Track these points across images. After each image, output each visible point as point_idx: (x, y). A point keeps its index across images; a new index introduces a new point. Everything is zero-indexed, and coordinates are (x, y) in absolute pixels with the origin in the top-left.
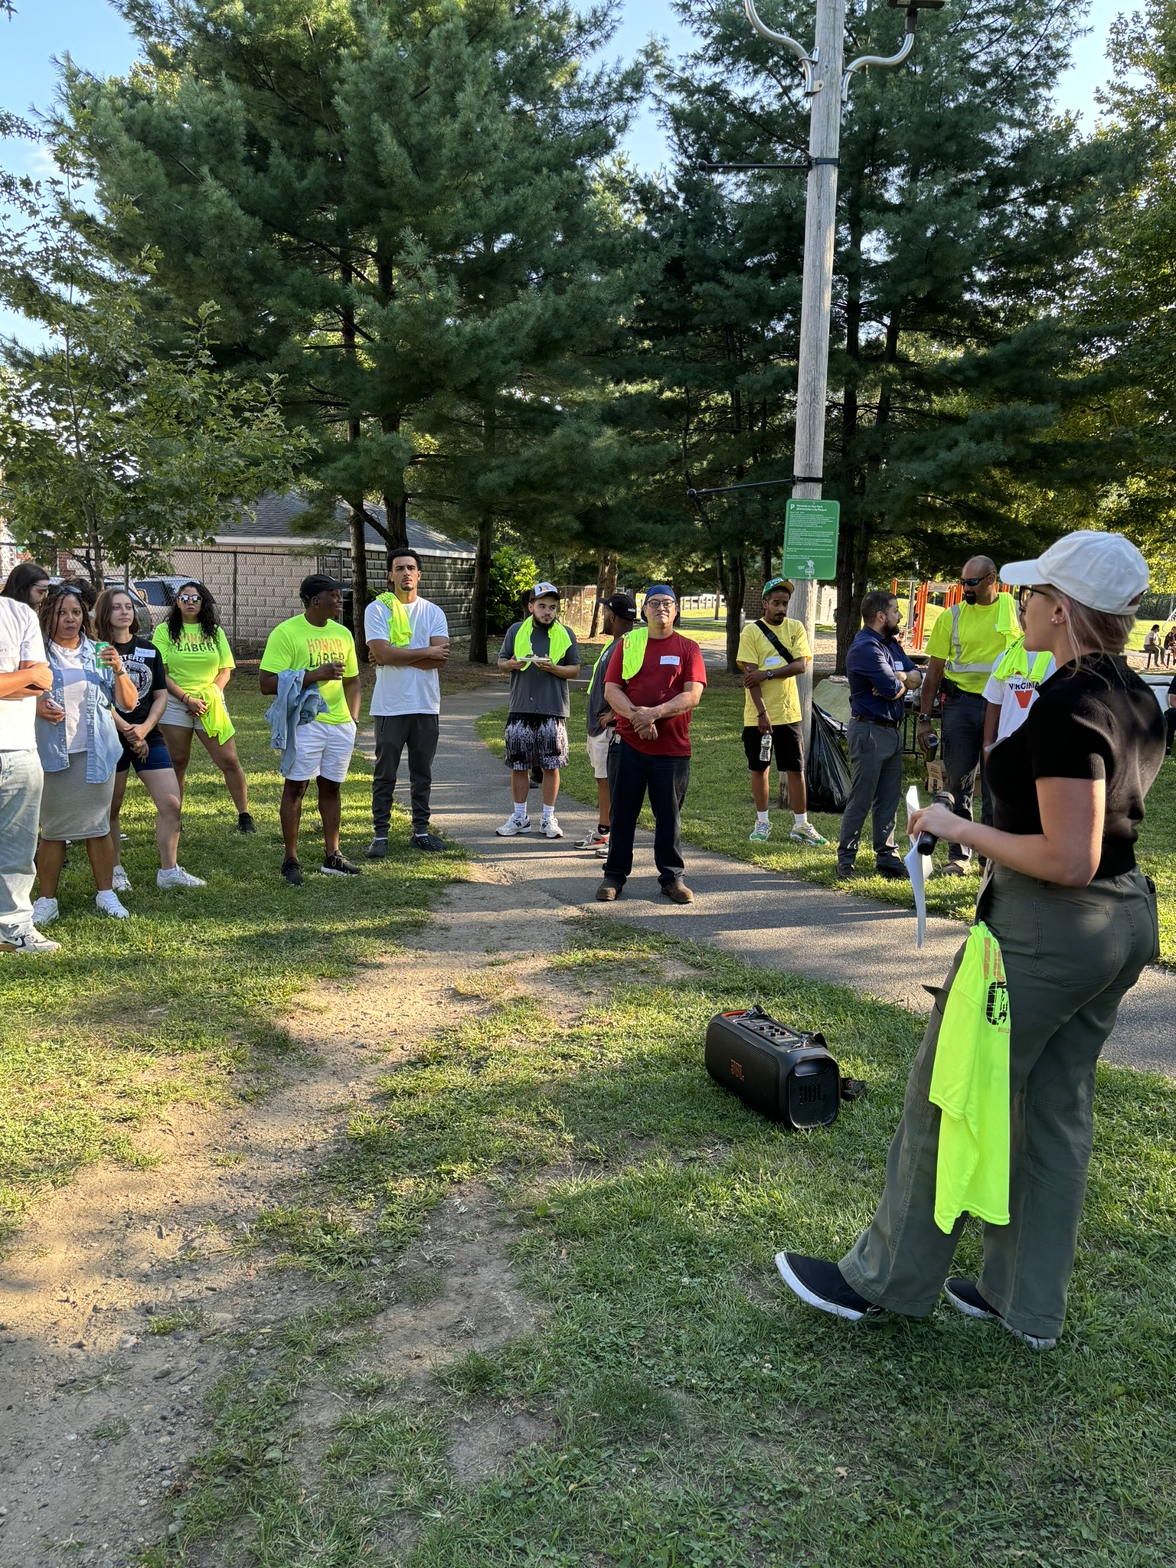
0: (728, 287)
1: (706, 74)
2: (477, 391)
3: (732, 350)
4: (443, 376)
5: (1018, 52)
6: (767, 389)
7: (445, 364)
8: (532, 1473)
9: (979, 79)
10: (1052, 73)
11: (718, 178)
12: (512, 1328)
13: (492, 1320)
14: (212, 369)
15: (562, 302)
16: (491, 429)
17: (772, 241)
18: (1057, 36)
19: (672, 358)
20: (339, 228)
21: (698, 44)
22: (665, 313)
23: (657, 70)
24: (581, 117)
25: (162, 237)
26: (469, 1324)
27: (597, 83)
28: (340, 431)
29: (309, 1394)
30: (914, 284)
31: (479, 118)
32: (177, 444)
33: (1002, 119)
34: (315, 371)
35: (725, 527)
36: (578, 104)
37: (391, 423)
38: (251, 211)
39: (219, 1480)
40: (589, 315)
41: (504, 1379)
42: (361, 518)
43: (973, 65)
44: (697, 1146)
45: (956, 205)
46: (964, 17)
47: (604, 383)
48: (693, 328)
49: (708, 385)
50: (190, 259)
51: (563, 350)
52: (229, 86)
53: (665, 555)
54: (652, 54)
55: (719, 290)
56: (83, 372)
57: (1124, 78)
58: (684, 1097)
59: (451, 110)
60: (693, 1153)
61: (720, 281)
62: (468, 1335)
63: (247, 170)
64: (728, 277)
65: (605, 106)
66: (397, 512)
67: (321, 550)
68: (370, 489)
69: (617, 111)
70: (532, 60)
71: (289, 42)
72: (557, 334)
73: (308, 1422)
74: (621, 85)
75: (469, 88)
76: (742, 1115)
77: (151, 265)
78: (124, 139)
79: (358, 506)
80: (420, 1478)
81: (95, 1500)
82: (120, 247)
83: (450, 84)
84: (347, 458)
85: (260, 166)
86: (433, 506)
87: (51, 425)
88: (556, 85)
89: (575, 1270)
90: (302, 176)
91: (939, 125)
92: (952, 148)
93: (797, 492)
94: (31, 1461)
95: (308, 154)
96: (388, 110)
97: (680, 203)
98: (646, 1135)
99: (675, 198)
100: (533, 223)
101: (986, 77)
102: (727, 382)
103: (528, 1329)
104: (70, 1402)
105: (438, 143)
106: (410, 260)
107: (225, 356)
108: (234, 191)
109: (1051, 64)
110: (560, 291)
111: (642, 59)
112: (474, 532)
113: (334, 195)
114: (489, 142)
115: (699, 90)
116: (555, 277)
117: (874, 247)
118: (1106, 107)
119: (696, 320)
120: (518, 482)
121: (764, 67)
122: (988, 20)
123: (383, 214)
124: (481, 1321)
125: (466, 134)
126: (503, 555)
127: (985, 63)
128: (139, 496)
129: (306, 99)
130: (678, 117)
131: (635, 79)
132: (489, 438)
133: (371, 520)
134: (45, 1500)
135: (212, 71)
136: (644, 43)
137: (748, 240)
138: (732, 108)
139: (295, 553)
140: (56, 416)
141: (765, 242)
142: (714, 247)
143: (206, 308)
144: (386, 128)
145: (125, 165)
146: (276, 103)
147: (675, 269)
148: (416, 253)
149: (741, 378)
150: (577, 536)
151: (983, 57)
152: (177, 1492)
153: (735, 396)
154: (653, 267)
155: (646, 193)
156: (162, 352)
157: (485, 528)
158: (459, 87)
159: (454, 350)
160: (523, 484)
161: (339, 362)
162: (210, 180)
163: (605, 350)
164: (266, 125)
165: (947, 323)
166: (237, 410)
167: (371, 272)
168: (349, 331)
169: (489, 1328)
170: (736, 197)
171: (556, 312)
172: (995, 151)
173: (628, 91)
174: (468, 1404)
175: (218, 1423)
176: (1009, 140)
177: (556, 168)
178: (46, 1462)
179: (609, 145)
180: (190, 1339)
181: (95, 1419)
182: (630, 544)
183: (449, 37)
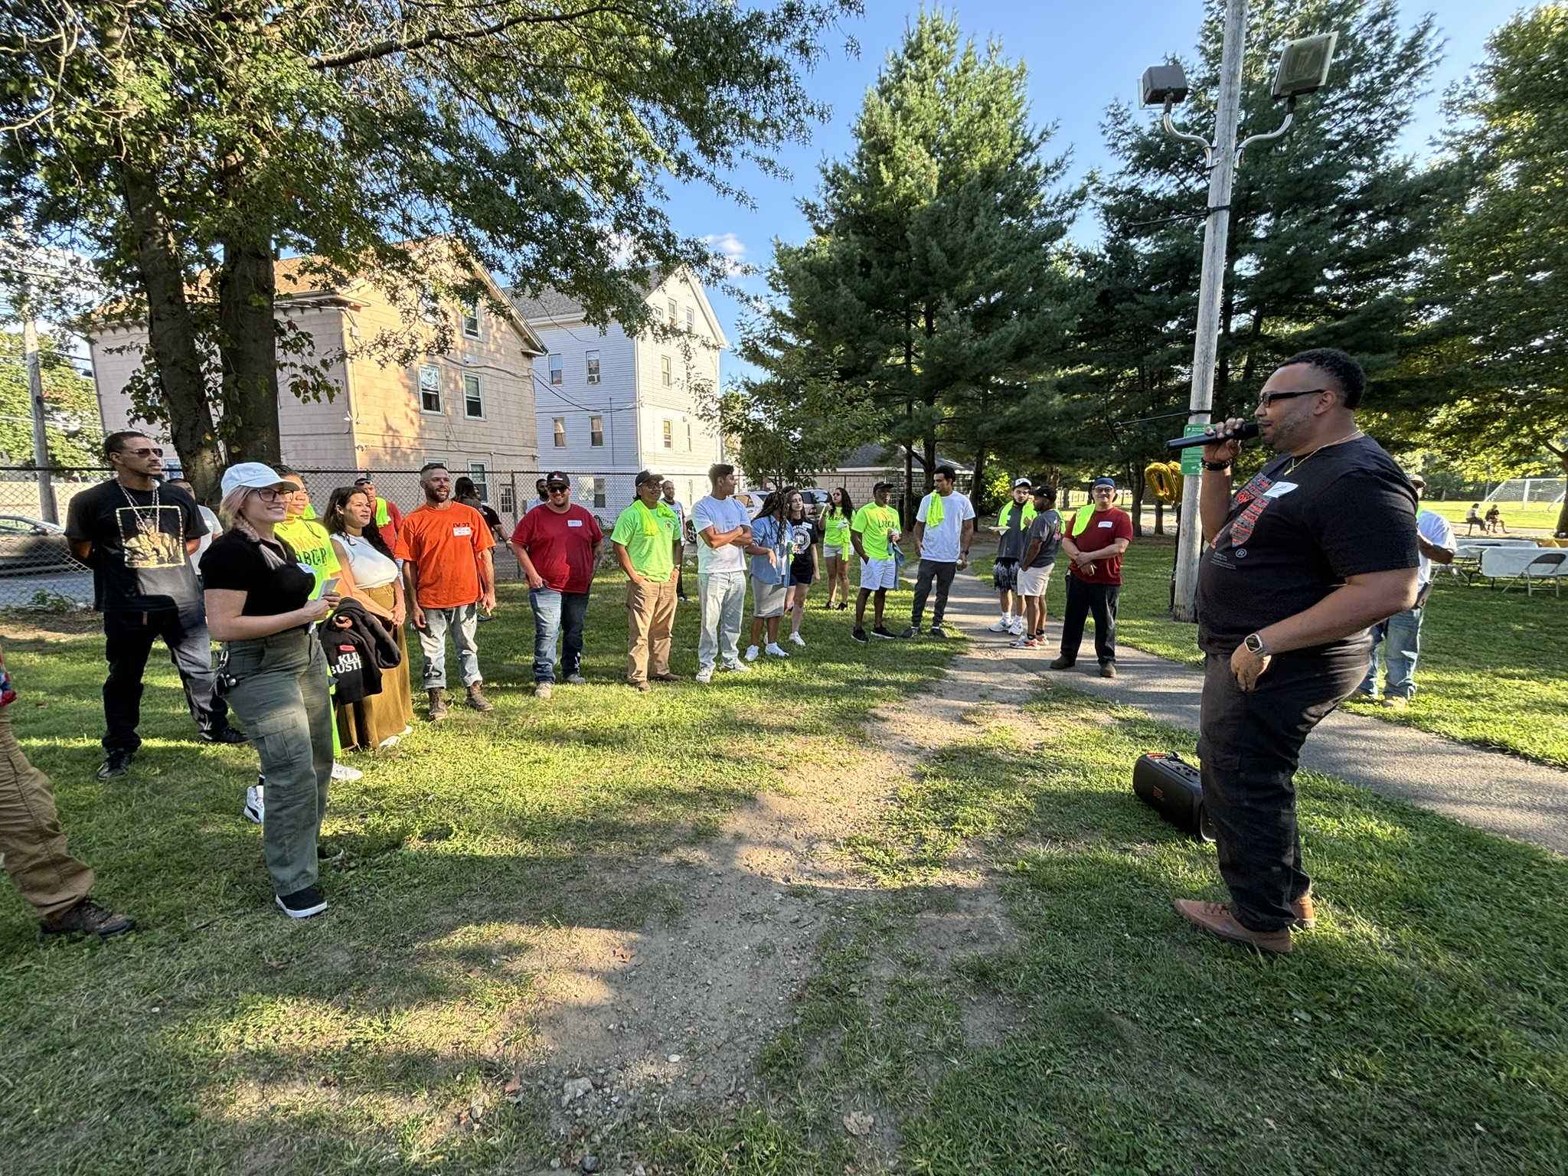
0: (1138, 304)
1: (1126, 182)
2: (979, 380)
3: (1140, 342)
4: (960, 372)
5: (1367, 121)
6: (1164, 363)
7: (962, 366)
8: (1020, 1053)
9: (1333, 145)
10: (1395, 130)
11: (1133, 241)
12: (1003, 943)
13: (989, 934)
14: (838, 380)
15: (1032, 325)
16: (986, 401)
17: (1170, 272)
18: (1400, 102)
19: (1100, 351)
20: (906, 302)
21: (1122, 165)
22: (1096, 325)
23: (1094, 187)
24: (1046, 221)
25: (817, 317)
26: (974, 933)
27: (1057, 200)
28: (902, 410)
29: (875, 955)
30: (1277, 285)
31: (987, 229)
32: (820, 421)
33: (1352, 168)
34: (891, 378)
35: (1133, 449)
36: (1042, 215)
37: (930, 403)
38: (861, 299)
39: (823, 997)
40: (1049, 330)
41: (998, 979)
42: (911, 455)
43: (1328, 137)
44: (1129, 841)
45: (1314, 229)
46: (1322, 107)
47: (1056, 370)
48: (1113, 332)
49: (1122, 366)
50: (830, 327)
51: (1031, 352)
52: (853, 237)
53: (1091, 466)
54: (1092, 179)
55: (1134, 307)
56: (778, 388)
57: (1454, 125)
58: (1117, 806)
59: (971, 226)
60: (1127, 846)
61: (1134, 300)
62: (974, 941)
63: (861, 278)
64: (1139, 297)
65: (1061, 213)
66: (930, 449)
67: (889, 473)
68: (916, 438)
69: (1068, 214)
70: (1018, 193)
71: (883, 210)
72: (1029, 343)
73: (875, 973)
74: (1073, 198)
75: (982, 213)
76: (1161, 824)
77: (812, 332)
78: (802, 271)
79: (909, 448)
80: (944, 1033)
81: (756, 989)
82: (796, 326)
83: (970, 214)
84: (906, 422)
85: (866, 275)
86: (951, 445)
87: (763, 415)
88: (1031, 207)
89: (1045, 913)
90: (888, 276)
91: (1300, 181)
92: (1311, 193)
93: (1192, 421)
94: (726, 956)
95: (891, 266)
96: (935, 234)
97: (1107, 260)
98: (1092, 828)
99: (1104, 257)
100: (1015, 282)
101: (1340, 142)
102: (1136, 361)
103: (1014, 946)
104: (747, 926)
105: (963, 247)
106: (945, 311)
107: (845, 374)
108: (853, 290)
109: (1395, 122)
110: (1031, 319)
111: (1086, 182)
112: (974, 459)
113: (904, 284)
114: (991, 241)
115: (1121, 192)
116: (1026, 311)
117: (1247, 266)
118: (1438, 148)
119: (1116, 327)
120: (1002, 427)
121: (1167, 170)
122: (1340, 105)
123: (930, 289)
124: (982, 933)
125: (979, 239)
126: (989, 470)
127: (1338, 134)
128: (802, 446)
129: (892, 237)
130: (1108, 210)
131: (1081, 195)
132: (984, 406)
133: (915, 455)
134: (731, 982)
135: (844, 232)
136: (1087, 173)
137: (1153, 274)
138: (1144, 199)
139: (875, 475)
140: (765, 411)
141: (1165, 273)
142: (1130, 281)
143: (839, 348)
144: (934, 243)
145: (801, 285)
146: (876, 241)
147: (1104, 298)
148: (948, 306)
149: (1146, 358)
150: (1036, 457)
151: (1336, 130)
152: (799, 998)
153: (1141, 370)
154: (1090, 297)
155: (1085, 258)
156: (814, 375)
157: (981, 457)
158: (977, 214)
159: (967, 358)
160: (1007, 429)
161: (904, 372)
162: (842, 286)
163: (1057, 350)
164: (870, 254)
165: (1301, 309)
166: (850, 401)
167: (922, 323)
168: (908, 357)
169: (987, 939)
170: (1144, 251)
171: (1028, 331)
172: (1347, 190)
173: (1077, 201)
174: (974, 989)
175: (824, 959)
176: (1357, 181)
177: (1031, 250)
178: (733, 959)
179: (1063, 232)
180: (810, 902)
181: (758, 940)
182: (1069, 460)
183: (971, 188)
